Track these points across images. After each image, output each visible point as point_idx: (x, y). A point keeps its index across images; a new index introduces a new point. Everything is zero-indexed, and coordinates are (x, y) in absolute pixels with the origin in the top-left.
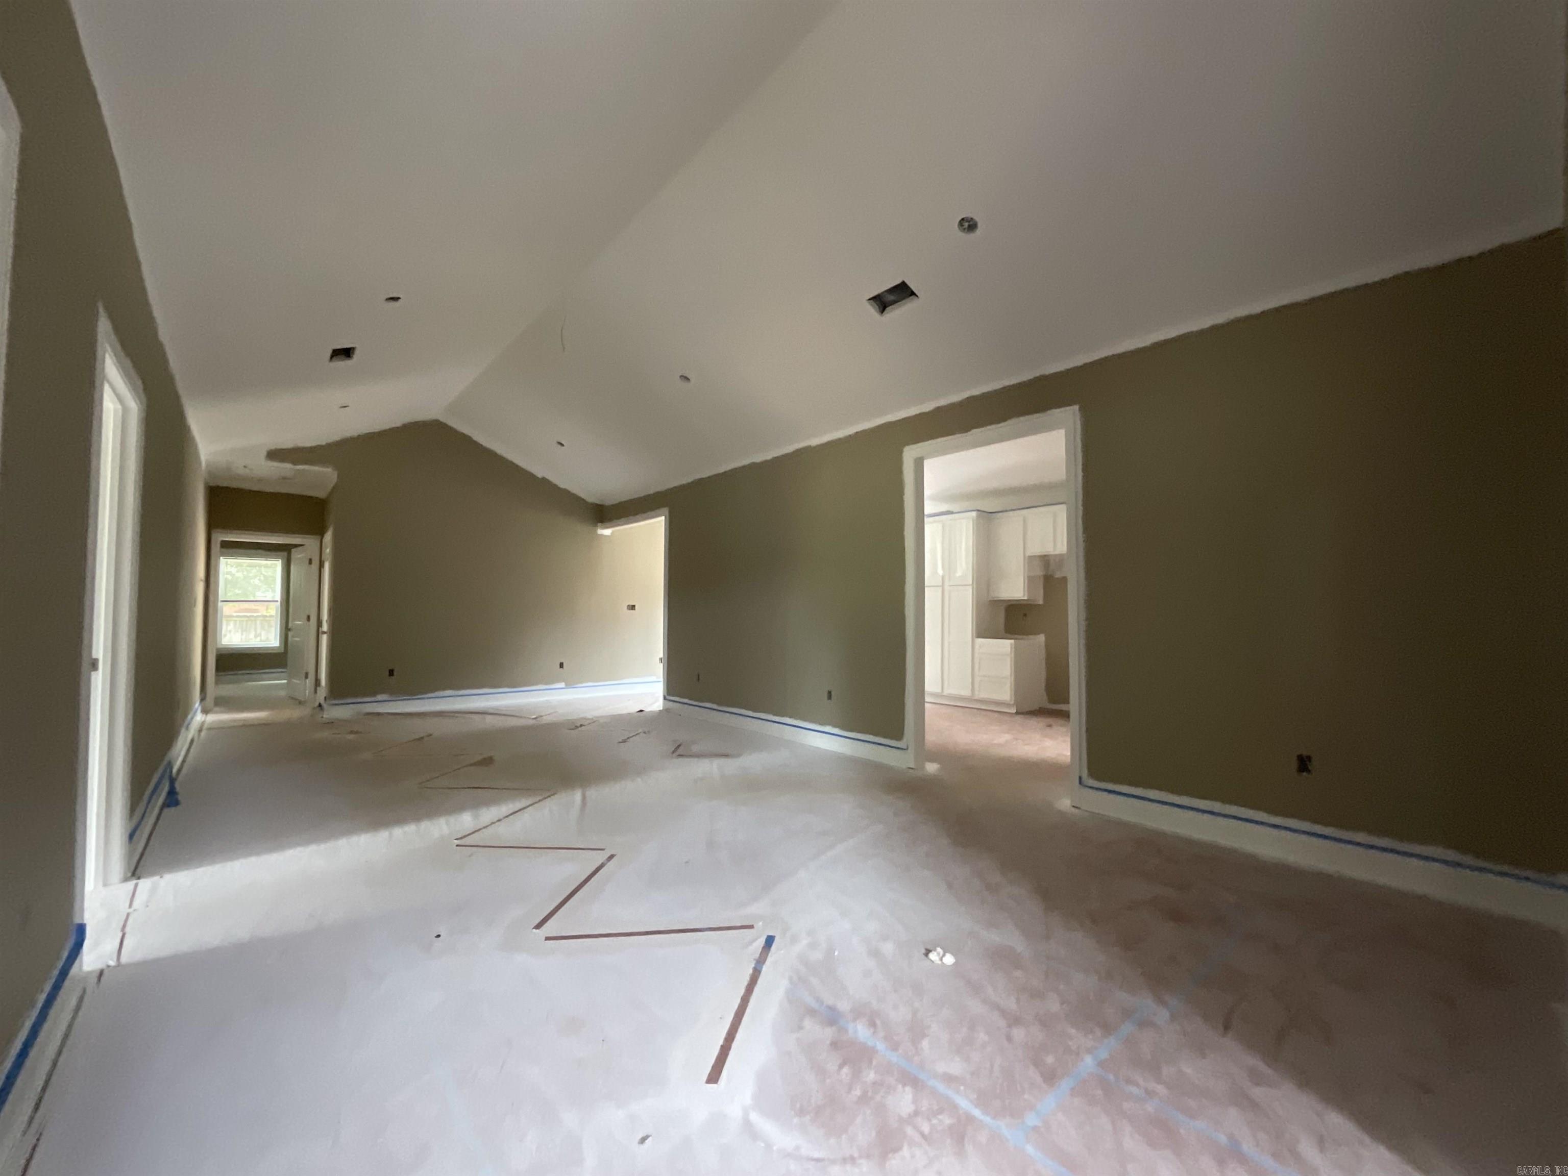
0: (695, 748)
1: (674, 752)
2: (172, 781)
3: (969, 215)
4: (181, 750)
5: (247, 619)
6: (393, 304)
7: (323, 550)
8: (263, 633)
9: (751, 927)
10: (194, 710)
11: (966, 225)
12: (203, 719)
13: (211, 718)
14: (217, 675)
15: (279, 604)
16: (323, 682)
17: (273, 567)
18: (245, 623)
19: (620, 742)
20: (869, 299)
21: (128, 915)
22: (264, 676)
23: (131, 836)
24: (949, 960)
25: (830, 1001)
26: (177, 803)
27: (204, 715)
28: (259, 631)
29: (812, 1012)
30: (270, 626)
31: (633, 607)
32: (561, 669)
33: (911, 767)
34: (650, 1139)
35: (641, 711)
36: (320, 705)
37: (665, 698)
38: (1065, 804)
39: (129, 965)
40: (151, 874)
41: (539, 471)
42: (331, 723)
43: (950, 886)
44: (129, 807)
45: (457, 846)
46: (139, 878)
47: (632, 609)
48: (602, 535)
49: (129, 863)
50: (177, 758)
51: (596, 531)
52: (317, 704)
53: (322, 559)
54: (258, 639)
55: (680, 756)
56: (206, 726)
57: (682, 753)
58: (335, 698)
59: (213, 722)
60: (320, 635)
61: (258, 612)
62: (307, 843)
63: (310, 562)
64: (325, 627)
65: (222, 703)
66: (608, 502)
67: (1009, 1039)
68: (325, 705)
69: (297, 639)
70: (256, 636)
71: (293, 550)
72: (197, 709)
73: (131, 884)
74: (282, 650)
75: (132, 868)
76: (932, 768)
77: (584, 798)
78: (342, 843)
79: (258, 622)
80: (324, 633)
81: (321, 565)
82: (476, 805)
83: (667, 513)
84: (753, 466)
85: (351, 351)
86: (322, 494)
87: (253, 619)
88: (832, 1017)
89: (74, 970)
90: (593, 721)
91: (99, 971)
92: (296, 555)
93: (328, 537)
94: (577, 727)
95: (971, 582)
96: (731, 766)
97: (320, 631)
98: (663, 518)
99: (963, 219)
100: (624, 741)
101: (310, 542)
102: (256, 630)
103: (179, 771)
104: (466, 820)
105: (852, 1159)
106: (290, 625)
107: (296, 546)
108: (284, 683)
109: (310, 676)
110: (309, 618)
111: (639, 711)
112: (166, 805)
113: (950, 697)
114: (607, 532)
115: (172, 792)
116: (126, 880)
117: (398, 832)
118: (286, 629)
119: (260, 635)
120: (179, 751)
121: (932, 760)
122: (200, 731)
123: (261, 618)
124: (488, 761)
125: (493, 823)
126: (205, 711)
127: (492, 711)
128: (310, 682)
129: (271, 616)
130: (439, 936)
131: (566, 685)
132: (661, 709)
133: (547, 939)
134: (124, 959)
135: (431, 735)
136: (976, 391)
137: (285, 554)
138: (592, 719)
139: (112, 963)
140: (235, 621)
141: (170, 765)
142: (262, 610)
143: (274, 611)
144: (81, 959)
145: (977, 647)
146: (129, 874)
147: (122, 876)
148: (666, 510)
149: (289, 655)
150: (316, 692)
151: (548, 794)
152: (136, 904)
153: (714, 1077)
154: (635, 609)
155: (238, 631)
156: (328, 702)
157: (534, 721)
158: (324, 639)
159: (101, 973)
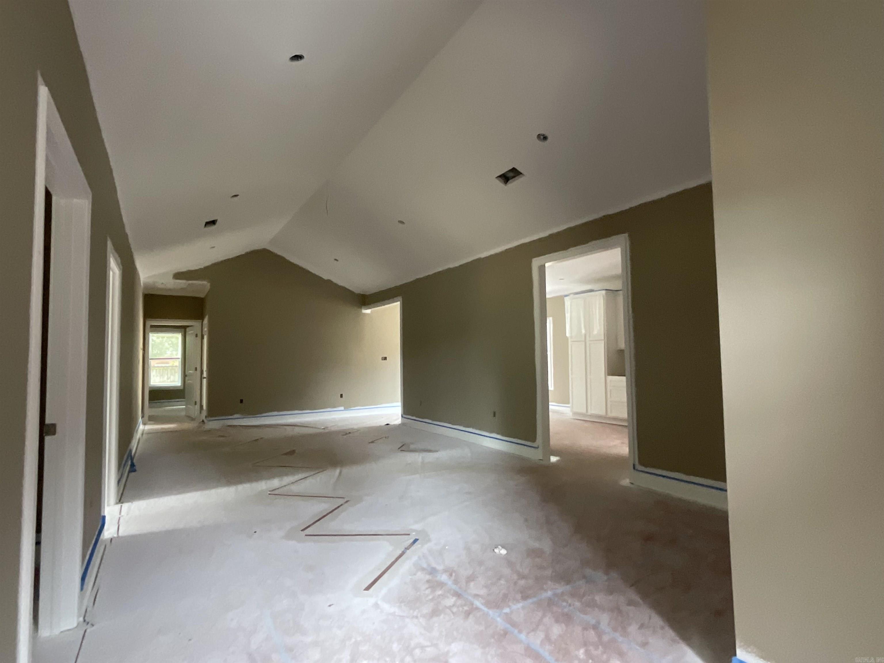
0: (412, 447)
1: (399, 449)
2: (132, 459)
3: (542, 132)
4: (135, 444)
5: (163, 368)
6: (235, 198)
7: (203, 329)
8: (172, 377)
9: (409, 535)
10: (139, 423)
11: (542, 137)
12: (143, 428)
13: (148, 427)
14: (149, 403)
15: (180, 360)
16: (205, 407)
17: (177, 338)
18: (161, 370)
19: (370, 443)
20: (498, 177)
21: (119, 518)
22: (173, 403)
23: (119, 482)
24: (504, 552)
25: (434, 565)
26: (135, 471)
27: (144, 426)
28: (169, 376)
29: (423, 569)
30: (175, 372)
31: (385, 358)
32: (341, 398)
33: (541, 459)
34: (333, 605)
35: (388, 424)
36: (203, 421)
37: (402, 416)
38: (626, 482)
39: (122, 537)
40: (128, 501)
41: (325, 276)
42: (209, 431)
43: (526, 520)
44: (117, 466)
45: (269, 494)
46: (122, 503)
47: (385, 360)
48: (365, 314)
49: (118, 494)
50: (133, 448)
51: (361, 311)
52: (202, 420)
53: (203, 334)
54: (169, 381)
55: (401, 451)
56: (145, 432)
57: (403, 449)
58: (211, 417)
59: (149, 430)
60: (202, 379)
61: (168, 364)
62: (197, 490)
63: (197, 336)
64: (205, 375)
65: (153, 419)
66: (368, 293)
67: (515, 583)
68: (205, 421)
69: (190, 382)
70: (168, 379)
71: (188, 329)
72: (140, 422)
73: (120, 505)
74: (182, 388)
75: (119, 497)
76: (554, 459)
77: (340, 473)
78: (213, 491)
79: (169, 370)
80: (204, 378)
81: (202, 338)
82: (280, 475)
83: (401, 299)
84: (449, 270)
85: (215, 221)
86: (202, 296)
87: (166, 368)
88: (433, 571)
89: (101, 537)
90: (358, 430)
91: (110, 539)
92: (189, 331)
93: (206, 321)
94: (346, 434)
95: (603, 338)
96: (430, 457)
97: (203, 377)
98: (399, 303)
99: (539, 135)
100: (372, 442)
101: (196, 324)
102: (167, 374)
103: (135, 454)
104: (275, 483)
105: (417, 617)
106: (187, 373)
107: (188, 326)
108: (183, 408)
109: (197, 403)
110: (196, 369)
111: (386, 425)
112: (130, 472)
113: (591, 416)
114: (368, 311)
115: (133, 465)
116: (117, 503)
117: (240, 487)
118: (185, 376)
119: (170, 378)
120: (134, 444)
121: (555, 455)
122: (142, 434)
123: (170, 368)
124: (292, 452)
125: (289, 484)
126: (144, 424)
127: (299, 425)
128: (198, 407)
129: (176, 366)
130: (255, 532)
131: (344, 408)
132: (400, 423)
133: (306, 535)
134: (120, 534)
135: (263, 438)
136: (572, 224)
137: (183, 330)
138: (357, 429)
139: (116, 535)
140: (156, 370)
141: (131, 451)
142: (171, 363)
143: (178, 363)
144: (104, 533)
145: (608, 381)
146: (118, 501)
147: (115, 501)
148: (400, 298)
149: (186, 391)
150: (201, 413)
151: (321, 470)
152: (122, 514)
153: (368, 588)
154: (386, 360)
155: (158, 376)
156: (207, 418)
157: (323, 430)
158: (205, 381)
159: (111, 539)
